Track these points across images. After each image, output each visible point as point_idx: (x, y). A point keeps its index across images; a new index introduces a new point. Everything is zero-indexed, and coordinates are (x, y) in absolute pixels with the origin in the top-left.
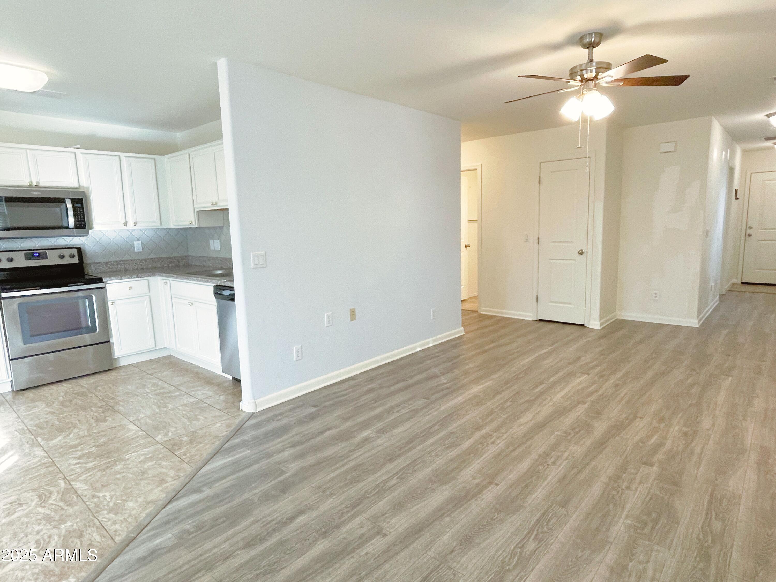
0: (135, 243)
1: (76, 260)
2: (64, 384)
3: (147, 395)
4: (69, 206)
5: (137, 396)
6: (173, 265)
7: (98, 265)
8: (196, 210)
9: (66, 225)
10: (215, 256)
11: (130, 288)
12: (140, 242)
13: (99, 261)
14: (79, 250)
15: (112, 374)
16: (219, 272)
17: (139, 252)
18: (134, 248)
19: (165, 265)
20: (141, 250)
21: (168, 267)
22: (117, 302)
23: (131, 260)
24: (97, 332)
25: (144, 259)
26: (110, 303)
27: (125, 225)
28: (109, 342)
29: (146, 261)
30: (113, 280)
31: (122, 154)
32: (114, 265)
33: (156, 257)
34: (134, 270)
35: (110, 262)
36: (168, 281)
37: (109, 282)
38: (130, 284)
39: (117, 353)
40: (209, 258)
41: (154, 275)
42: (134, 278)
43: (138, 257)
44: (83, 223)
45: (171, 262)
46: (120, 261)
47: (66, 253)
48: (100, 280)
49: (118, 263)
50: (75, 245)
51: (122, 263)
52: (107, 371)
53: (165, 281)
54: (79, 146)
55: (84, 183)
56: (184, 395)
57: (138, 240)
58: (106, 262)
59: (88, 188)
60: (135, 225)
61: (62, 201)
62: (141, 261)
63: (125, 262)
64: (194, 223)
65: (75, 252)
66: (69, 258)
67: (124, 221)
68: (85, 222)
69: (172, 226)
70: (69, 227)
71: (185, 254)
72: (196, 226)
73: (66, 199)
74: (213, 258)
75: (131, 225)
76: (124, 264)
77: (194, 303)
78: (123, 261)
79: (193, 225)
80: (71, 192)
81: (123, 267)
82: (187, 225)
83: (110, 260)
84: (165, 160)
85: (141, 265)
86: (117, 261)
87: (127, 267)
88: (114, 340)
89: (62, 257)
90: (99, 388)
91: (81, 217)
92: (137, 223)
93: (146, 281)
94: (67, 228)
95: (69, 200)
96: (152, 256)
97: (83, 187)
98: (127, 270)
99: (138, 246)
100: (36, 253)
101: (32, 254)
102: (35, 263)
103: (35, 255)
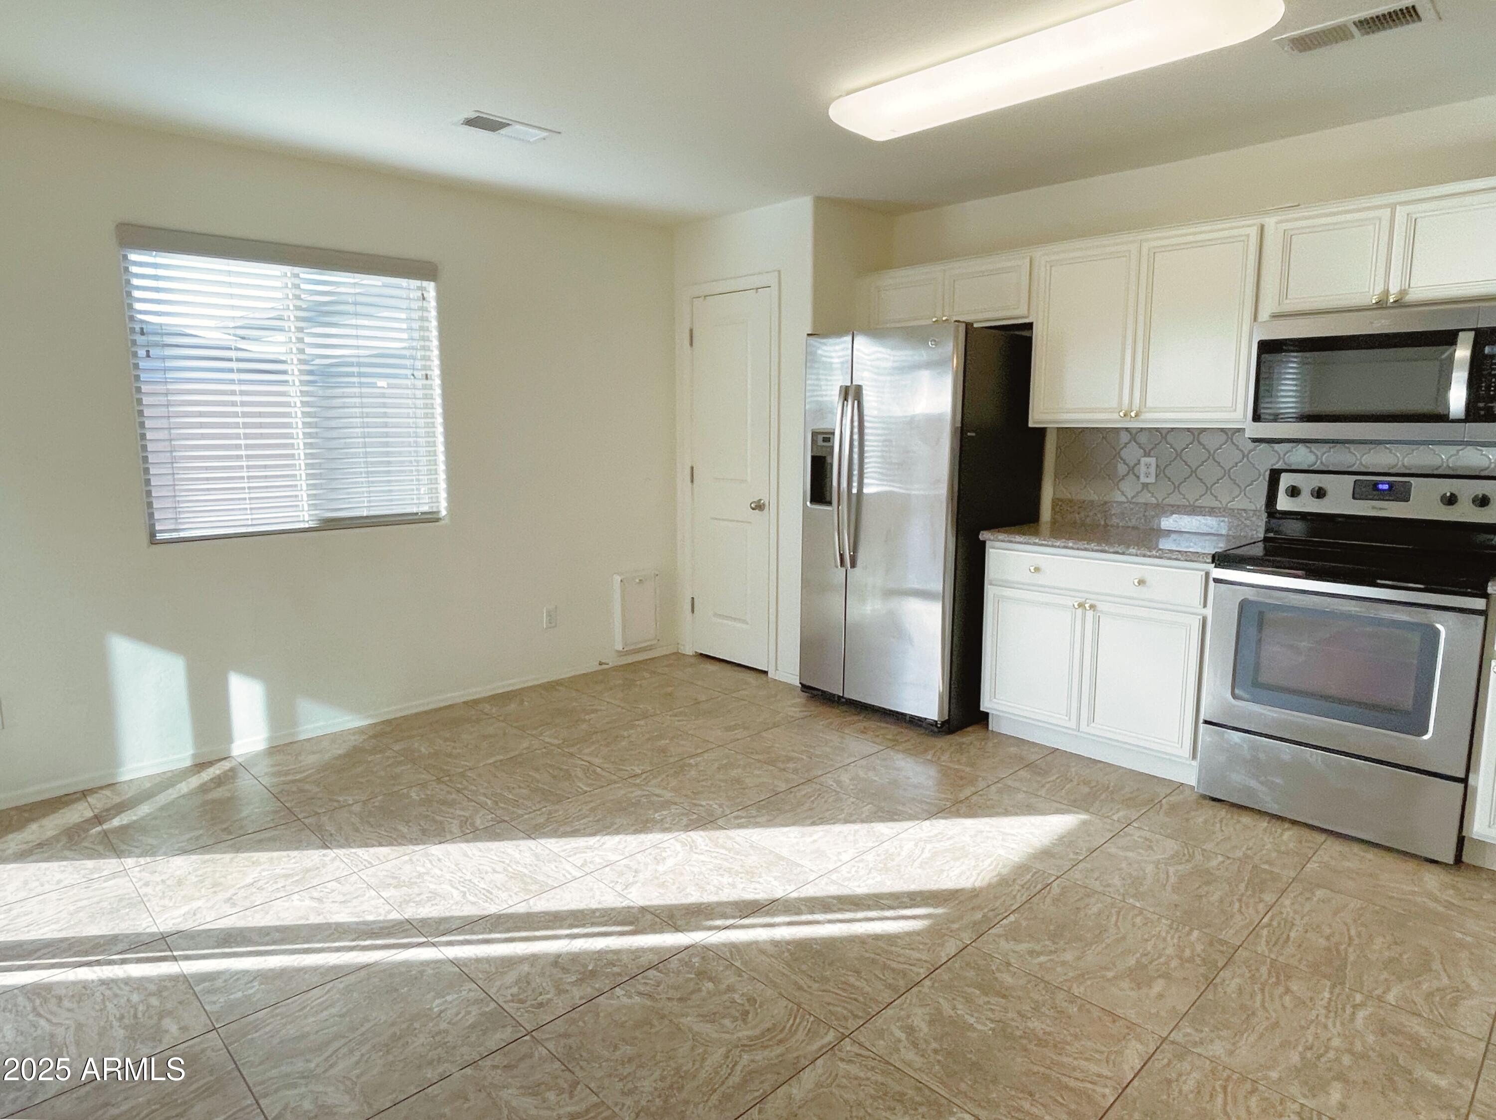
1: (1487, 516)
9: (1436, 409)
24: (1424, 738)
28: (1462, 780)
39: (1481, 826)
47: (1467, 488)
66: (1471, 508)
70: (1449, 415)
88: (1482, 782)
89: (1450, 501)
94: (1446, 419)
100: (1383, 483)
101: (1375, 485)
102: (1374, 508)
103: (1380, 486)
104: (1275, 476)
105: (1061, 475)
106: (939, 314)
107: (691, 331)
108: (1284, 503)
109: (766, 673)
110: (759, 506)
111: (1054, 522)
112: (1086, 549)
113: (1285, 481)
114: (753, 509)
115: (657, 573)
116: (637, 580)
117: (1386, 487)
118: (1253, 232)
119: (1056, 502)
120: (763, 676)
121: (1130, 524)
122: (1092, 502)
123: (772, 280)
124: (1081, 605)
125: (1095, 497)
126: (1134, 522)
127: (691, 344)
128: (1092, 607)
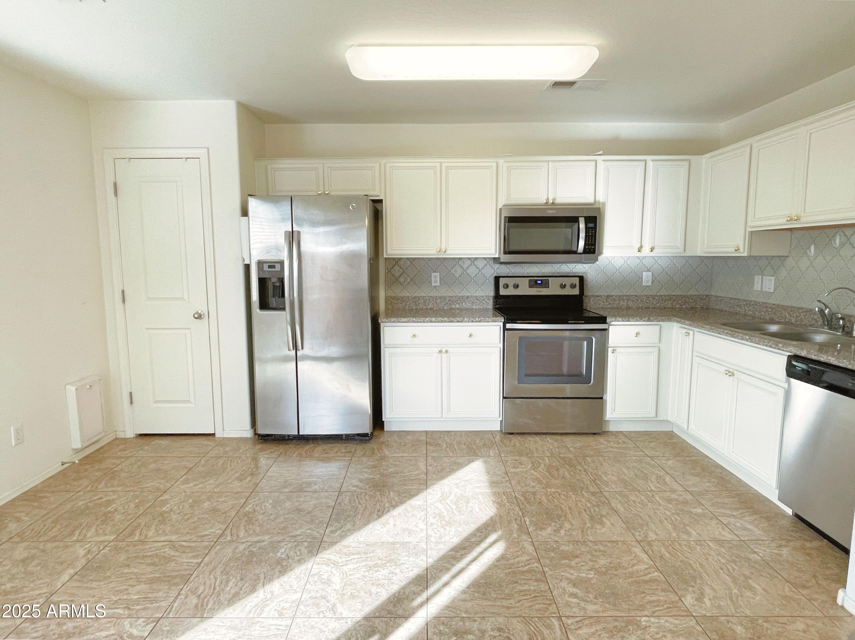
0: (644, 273)
1: (576, 292)
2: (549, 439)
3: (653, 496)
4: (582, 226)
5: (639, 491)
6: (688, 306)
7: (598, 298)
8: (749, 229)
9: (575, 249)
10: (762, 300)
11: (637, 334)
12: (650, 274)
13: (599, 294)
14: (581, 279)
15: (601, 440)
16: (774, 328)
17: (647, 286)
18: (642, 280)
19: (678, 306)
20: (650, 284)
21: (681, 309)
22: (618, 350)
23: (636, 296)
24: (590, 384)
25: (652, 296)
26: (610, 350)
27: (639, 251)
28: (602, 398)
29: (654, 298)
30: (618, 321)
31: (649, 158)
32: (615, 300)
33: (667, 294)
34: (638, 308)
35: (611, 296)
36: (691, 333)
37: (613, 323)
38: (636, 329)
39: (609, 414)
40: (748, 303)
41: (669, 320)
42: (644, 321)
43: (645, 293)
44: (593, 247)
45: (685, 302)
46: (623, 296)
47: (568, 281)
48: (603, 320)
49: (621, 298)
50: (577, 273)
51: (625, 298)
52: (594, 434)
53: (686, 331)
54: (601, 152)
55: (600, 198)
56: (712, 519)
57: (649, 270)
58: (607, 296)
59: (604, 204)
60: (652, 251)
61: (575, 220)
62: (648, 297)
63: (629, 298)
64: (741, 250)
65: (576, 281)
66: (570, 289)
67: (639, 246)
68: (595, 246)
69: (699, 253)
70: (578, 252)
71: (706, 293)
72: (745, 254)
73: (580, 218)
74: (756, 303)
75: (646, 251)
76: (628, 300)
77: (735, 372)
78: (626, 296)
79: (740, 253)
80: (586, 208)
81: (625, 304)
82: (729, 253)
83: (611, 294)
84: (704, 160)
85: (647, 303)
86: (620, 296)
87: (631, 304)
88: (609, 397)
89: (563, 286)
90: (588, 459)
91: (592, 239)
92: (654, 249)
93: (658, 327)
94: (575, 252)
95: (583, 218)
96: (663, 292)
97: (599, 202)
98: (630, 308)
99: (647, 278)
100: (539, 280)
101: (536, 281)
102: (537, 291)
103: (538, 282)
104: (497, 279)
105: (389, 285)
106: (322, 189)
107: (115, 184)
108: (503, 292)
109: (213, 435)
110: (199, 317)
111: (387, 309)
112: (442, 322)
113: (502, 281)
114: (196, 318)
115: (100, 378)
116: (88, 387)
117: (540, 282)
118: (494, 164)
119: (387, 299)
120: (211, 438)
121: (428, 307)
122: (408, 297)
123: (202, 153)
124: (440, 352)
125: (408, 295)
126: (430, 306)
127: (116, 194)
128: (447, 352)
